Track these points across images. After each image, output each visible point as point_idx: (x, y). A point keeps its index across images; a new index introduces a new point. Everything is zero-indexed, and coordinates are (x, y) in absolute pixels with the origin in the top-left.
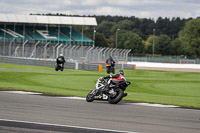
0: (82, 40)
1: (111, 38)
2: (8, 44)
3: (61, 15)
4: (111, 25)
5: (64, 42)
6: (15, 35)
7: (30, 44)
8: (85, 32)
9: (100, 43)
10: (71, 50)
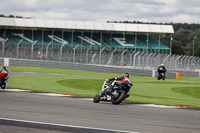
0: (159, 48)
1: (188, 46)
2: (85, 51)
3: (138, 23)
4: (188, 33)
5: (141, 50)
6: (92, 42)
7: (107, 52)
8: (162, 39)
9: (176, 50)
10: (148, 58)
